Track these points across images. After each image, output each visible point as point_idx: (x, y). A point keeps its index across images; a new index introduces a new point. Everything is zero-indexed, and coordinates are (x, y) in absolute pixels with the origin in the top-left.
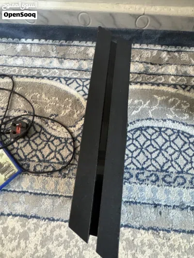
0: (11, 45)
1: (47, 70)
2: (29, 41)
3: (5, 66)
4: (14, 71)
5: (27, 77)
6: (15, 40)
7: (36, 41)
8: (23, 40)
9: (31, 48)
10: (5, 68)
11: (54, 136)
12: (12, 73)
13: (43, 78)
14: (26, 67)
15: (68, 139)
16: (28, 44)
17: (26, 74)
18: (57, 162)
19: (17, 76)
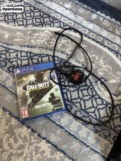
0: (89, 12)
1: (110, 43)
2: (103, 15)
3: (80, 24)
4: (85, 31)
5: (93, 40)
6: (93, 10)
7: (108, 17)
8: (99, 13)
9: (103, 21)
10: (79, 26)
11: (98, 95)
12: (83, 32)
13: (105, 46)
14: (94, 33)
15: (109, 103)
16: (102, 17)
17: (93, 37)
18: (95, 117)
19: (86, 36)
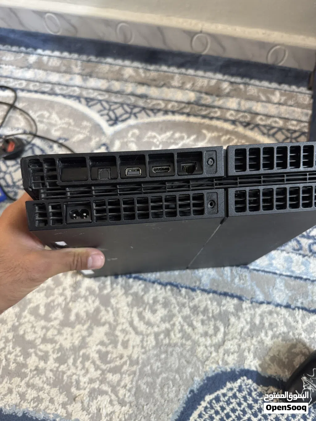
0: (23, 55)
6: (30, 50)
8: (40, 51)
9: (48, 61)
10: (8, 79)
12: (17, 86)
14: (37, 81)
16: (46, 56)
17: (36, 89)
19: (22, 90)
